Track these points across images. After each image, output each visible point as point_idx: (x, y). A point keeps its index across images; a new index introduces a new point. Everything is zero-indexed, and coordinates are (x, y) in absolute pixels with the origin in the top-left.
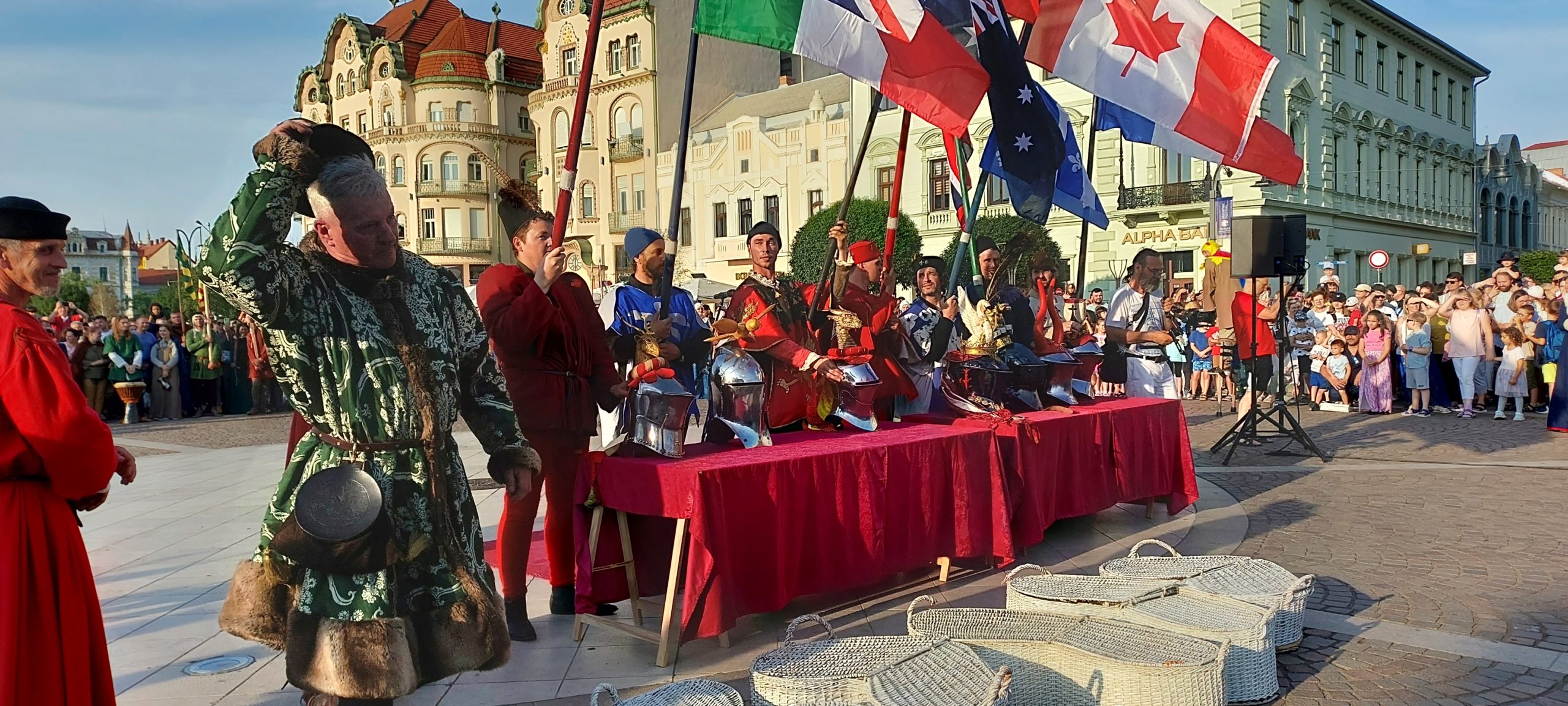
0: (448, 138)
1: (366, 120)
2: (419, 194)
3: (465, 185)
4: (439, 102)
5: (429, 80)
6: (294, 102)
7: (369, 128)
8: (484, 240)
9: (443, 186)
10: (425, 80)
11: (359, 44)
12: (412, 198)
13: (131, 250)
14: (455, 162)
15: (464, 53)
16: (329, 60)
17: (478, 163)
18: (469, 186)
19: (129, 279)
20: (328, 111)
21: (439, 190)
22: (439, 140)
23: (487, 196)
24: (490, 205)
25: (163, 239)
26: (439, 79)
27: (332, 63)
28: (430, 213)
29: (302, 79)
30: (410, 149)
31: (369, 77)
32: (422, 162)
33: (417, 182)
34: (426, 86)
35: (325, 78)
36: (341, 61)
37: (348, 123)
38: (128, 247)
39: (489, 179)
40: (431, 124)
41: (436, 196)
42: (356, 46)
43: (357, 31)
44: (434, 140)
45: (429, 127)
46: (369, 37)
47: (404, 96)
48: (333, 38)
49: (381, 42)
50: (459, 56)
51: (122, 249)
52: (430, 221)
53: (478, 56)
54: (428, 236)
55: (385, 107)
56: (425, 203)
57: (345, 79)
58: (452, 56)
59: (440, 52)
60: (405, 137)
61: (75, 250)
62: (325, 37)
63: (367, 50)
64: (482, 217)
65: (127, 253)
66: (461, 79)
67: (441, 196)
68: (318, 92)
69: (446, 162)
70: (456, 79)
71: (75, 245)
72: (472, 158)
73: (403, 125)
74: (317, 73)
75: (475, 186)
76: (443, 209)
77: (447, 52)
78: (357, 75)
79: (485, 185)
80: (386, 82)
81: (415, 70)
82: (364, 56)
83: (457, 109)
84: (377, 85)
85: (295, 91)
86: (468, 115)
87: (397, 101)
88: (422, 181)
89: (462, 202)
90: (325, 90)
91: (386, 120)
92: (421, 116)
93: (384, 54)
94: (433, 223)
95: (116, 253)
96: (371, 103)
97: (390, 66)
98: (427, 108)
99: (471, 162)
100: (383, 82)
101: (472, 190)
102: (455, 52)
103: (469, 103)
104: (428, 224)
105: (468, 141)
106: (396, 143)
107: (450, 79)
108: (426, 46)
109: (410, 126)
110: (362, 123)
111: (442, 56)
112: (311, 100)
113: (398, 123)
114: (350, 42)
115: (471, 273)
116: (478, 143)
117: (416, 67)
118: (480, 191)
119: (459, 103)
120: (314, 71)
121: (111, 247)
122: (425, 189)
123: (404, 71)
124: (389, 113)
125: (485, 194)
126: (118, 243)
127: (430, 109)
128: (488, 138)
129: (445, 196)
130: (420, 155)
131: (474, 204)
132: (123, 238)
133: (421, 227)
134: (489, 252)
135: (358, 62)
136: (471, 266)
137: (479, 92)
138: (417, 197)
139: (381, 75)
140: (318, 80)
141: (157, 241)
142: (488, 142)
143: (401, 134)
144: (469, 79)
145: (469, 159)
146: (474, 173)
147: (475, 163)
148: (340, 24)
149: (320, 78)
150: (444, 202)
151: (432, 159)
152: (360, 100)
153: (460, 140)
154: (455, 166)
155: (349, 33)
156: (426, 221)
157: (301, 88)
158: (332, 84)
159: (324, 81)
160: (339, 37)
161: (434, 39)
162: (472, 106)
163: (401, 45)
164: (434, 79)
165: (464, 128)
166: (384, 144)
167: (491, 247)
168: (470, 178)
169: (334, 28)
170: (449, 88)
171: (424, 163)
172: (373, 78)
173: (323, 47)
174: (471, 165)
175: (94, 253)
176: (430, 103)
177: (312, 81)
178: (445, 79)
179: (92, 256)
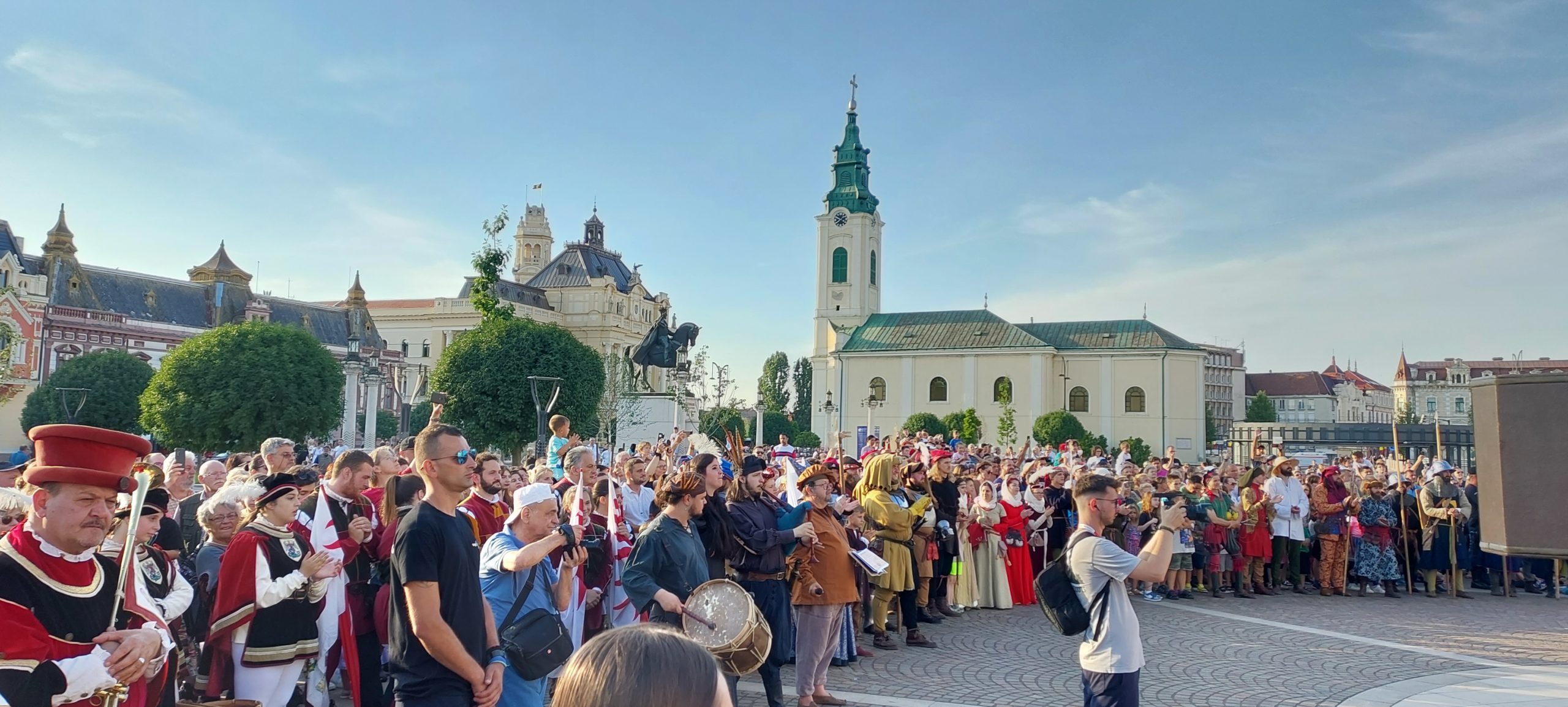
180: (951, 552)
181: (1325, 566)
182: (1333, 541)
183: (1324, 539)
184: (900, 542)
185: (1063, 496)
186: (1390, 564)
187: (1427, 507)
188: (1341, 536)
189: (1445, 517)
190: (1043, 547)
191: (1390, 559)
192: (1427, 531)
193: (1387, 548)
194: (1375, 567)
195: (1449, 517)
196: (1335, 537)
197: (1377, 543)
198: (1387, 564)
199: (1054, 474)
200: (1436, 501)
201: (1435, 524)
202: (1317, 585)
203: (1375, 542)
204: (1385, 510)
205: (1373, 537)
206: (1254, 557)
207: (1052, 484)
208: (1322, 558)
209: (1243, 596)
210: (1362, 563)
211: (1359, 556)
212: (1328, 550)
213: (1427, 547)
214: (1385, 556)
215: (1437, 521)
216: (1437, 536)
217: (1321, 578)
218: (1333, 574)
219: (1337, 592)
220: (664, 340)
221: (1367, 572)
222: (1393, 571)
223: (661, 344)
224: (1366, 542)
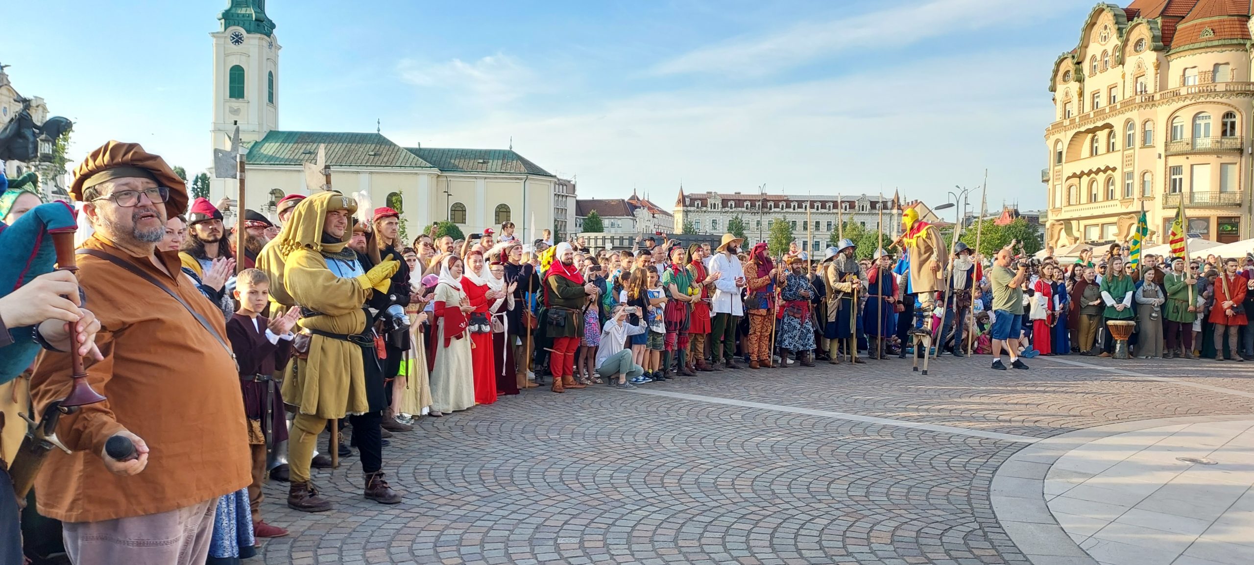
0: (1202, 99)
1: (1118, 93)
2: (1168, 153)
3: (1217, 142)
4: (1195, 67)
5: (1186, 47)
6: (1049, 84)
7: (1119, 98)
8: (1235, 193)
9: (1193, 143)
10: (1181, 49)
11: (1117, 26)
12: (1160, 157)
13: (898, 209)
14: (1207, 121)
15: (1226, 17)
16: (1085, 44)
17: (1233, 120)
18: (1221, 143)
19: (895, 230)
20: (1080, 88)
21: (1189, 148)
22: (1193, 101)
23: (1241, 151)
24: (1243, 159)
25: (916, 201)
26: (1197, 45)
27: (1086, 47)
28: (1177, 170)
29: (1058, 65)
30: (1161, 113)
31: (1123, 54)
32: (1172, 123)
33: (1166, 142)
34: (1182, 54)
35: (1079, 61)
36: (1095, 44)
37: (1098, 97)
38: (896, 207)
39: (1244, 135)
40: (1185, 88)
41: (1186, 154)
42: (1113, 28)
43: (1115, 15)
44: (1188, 102)
45: (1183, 91)
46: (1125, 19)
47: (1158, 66)
48: (1091, 25)
49: (1139, 21)
50: (1220, 21)
51: (891, 209)
52: (1177, 177)
53: (1240, 18)
54: (1175, 191)
55: (1137, 78)
56: (1173, 161)
57: (1099, 58)
58: (1212, 22)
59: (1199, 21)
60: (1157, 103)
61: (863, 210)
62: (1083, 25)
63: (1124, 31)
64: (1234, 173)
65: (895, 211)
66: (1220, 42)
67: (1191, 154)
68: (1072, 73)
69: (1198, 122)
70: (1216, 43)
71: (863, 206)
72: (1229, 115)
73: (1155, 92)
74: (1073, 57)
75: (1228, 142)
76: (1192, 166)
77: (1208, 20)
78: (1110, 53)
79: (1239, 140)
80: (1141, 56)
81: (1171, 41)
82: (1121, 36)
83: (1213, 71)
84: (1131, 60)
85: (1051, 74)
86: (1225, 76)
87: (1151, 72)
88: (1171, 141)
89: (1212, 159)
90: (1079, 71)
91: (1139, 90)
92: (1173, 82)
93: (1142, 31)
94: (1181, 179)
95: (888, 211)
96: (1123, 76)
97: (1148, 41)
98: (1182, 74)
99: (1226, 120)
100: (1138, 57)
101: (1226, 146)
102: (1216, 18)
103: (1227, 64)
104: (1175, 180)
105: (1224, 100)
106: (1148, 109)
107: (1209, 44)
108: (1183, 17)
109: (1162, 93)
110: (1112, 95)
111: (1201, 24)
112: (1064, 81)
113: (1150, 90)
114: (1106, 27)
115: (1219, 224)
116: (1235, 100)
117: (1172, 38)
118: (1234, 147)
119: (1216, 65)
120: (1070, 56)
121: (885, 207)
122: (1174, 148)
123: (1161, 43)
124: (1141, 83)
125: (1239, 149)
126: (889, 204)
127: (1184, 75)
128: (1247, 95)
129: (1195, 154)
130: (1172, 117)
131: (1226, 159)
132: (893, 201)
133: (1168, 183)
134: (1240, 205)
135: (1114, 41)
136: (1219, 218)
137: (1239, 52)
138: (1166, 156)
139: (1136, 51)
140: (1073, 63)
141: (912, 202)
142: (1247, 99)
143: (1153, 100)
144: (1229, 42)
145: (1224, 117)
146: (1228, 129)
147: (1229, 120)
148: (1099, 11)
149: (1075, 61)
150: (1193, 159)
151: (1184, 120)
152: (1113, 75)
153: (1215, 100)
154: (1207, 126)
155: (1107, 19)
156: (1173, 177)
157: (1056, 72)
158: (1086, 66)
159: (1078, 63)
160: (1095, 24)
161: (1191, 10)
162: (1230, 67)
163: (1159, 20)
164: (1191, 46)
165: (1221, 88)
166: (1135, 112)
167: (1241, 198)
168: (1224, 133)
169: (1092, 17)
170: (1206, 53)
171: (1174, 125)
172: (1127, 54)
173: (1080, 34)
174: (1224, 124)
175: (874, 211)
176: (1186, 69)
177: (1068, 65)
178: (1203, 45)
179: (873, 214)
180: (400, 345)
181: (754, 339)
182: (761, 316)
183: (754, 314)
184: (343, 337)
185: (522, 272)
186: (809, 335)
187: (834, 281)
188: (769, 310)
189: (849, 291)
190: (503, 333)
191: (809, 331)
192: (832, 304)
193: (807, 320)
194: (797, 338)
195: (853, 290)
196: (763, 312)
197: (799, 316)
198: (806, 335)
199: (512, 247)
200: (841, 276)
201: (839, 297)
202: (748, 359)
203: (797, 315)
204: (804, 285)
205: (795, 310)
206: (696, 334)
207: (510, 260)
208: (751, 331)
209: (685, 375)
210: (786, 335)
211: (783, 328)
212: (756, 325)
213: (832, 318)
214: (805, 328)
215: (841, 294)
216: (841, 309)
217: (750, 351)
218: (759, 346)
219: (763, 364)
220: (28, 133)
221: (790, 344)
222: (811, 342)
223: (24, 137)
224: (789, 316)
